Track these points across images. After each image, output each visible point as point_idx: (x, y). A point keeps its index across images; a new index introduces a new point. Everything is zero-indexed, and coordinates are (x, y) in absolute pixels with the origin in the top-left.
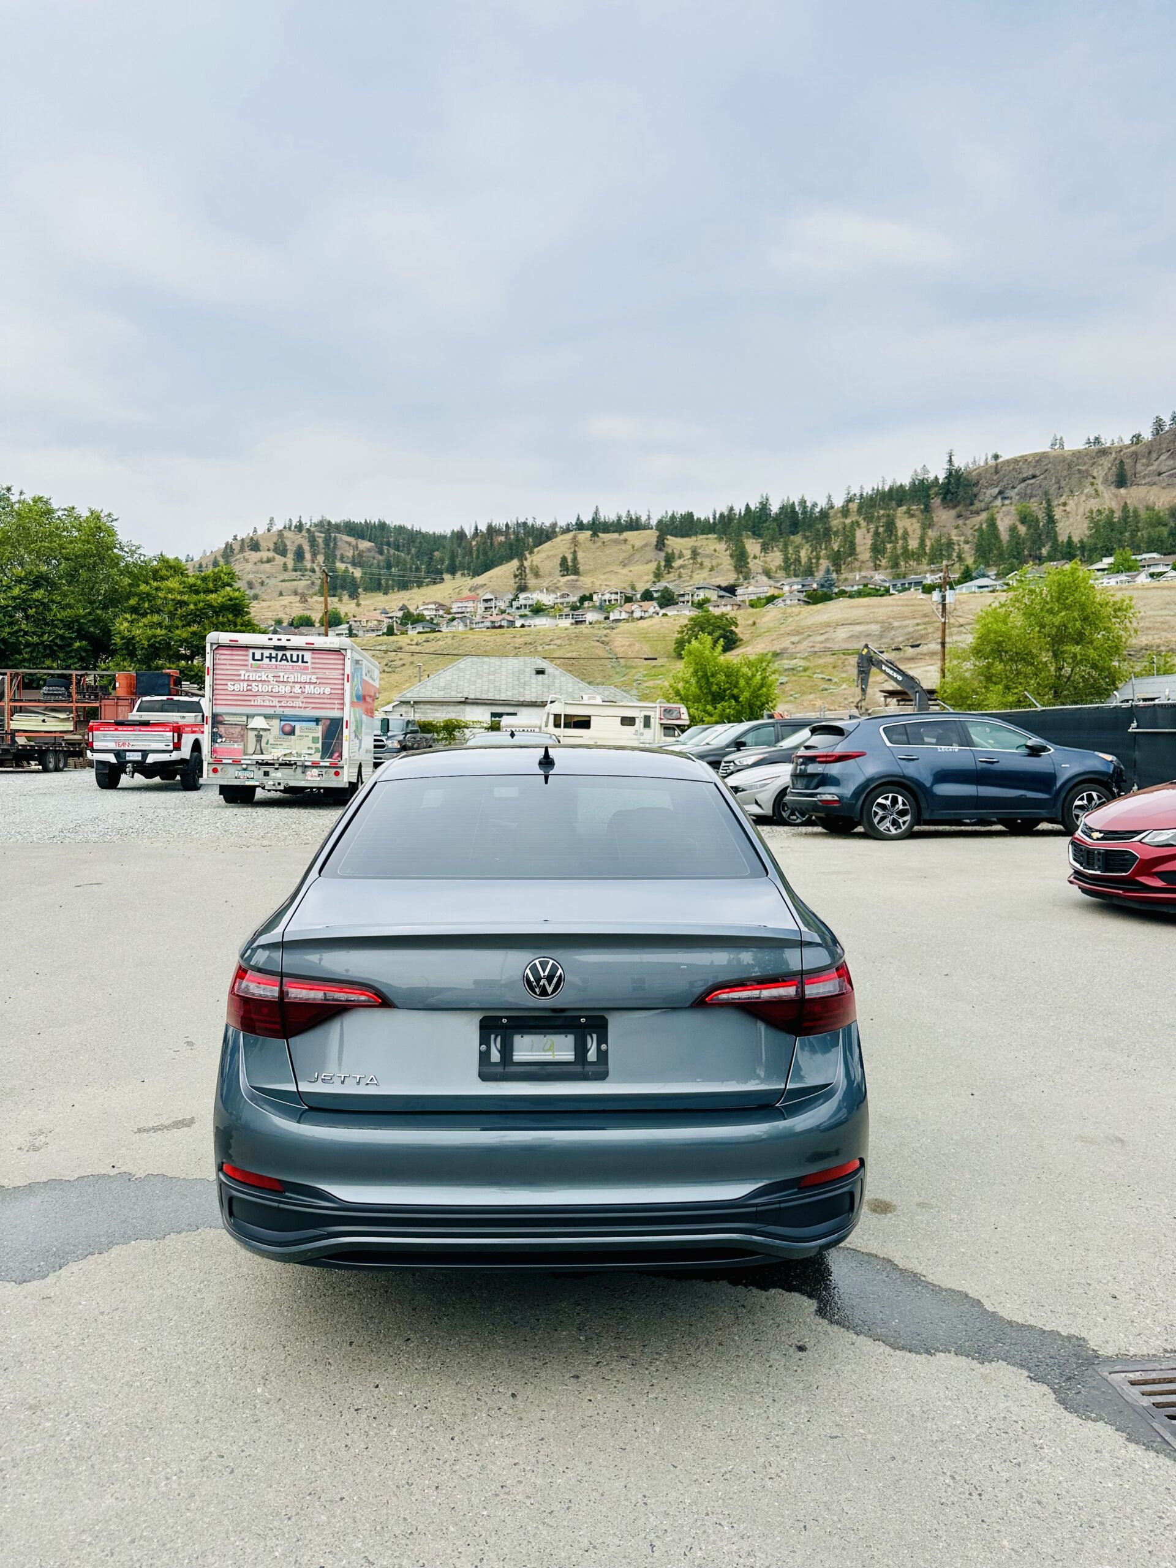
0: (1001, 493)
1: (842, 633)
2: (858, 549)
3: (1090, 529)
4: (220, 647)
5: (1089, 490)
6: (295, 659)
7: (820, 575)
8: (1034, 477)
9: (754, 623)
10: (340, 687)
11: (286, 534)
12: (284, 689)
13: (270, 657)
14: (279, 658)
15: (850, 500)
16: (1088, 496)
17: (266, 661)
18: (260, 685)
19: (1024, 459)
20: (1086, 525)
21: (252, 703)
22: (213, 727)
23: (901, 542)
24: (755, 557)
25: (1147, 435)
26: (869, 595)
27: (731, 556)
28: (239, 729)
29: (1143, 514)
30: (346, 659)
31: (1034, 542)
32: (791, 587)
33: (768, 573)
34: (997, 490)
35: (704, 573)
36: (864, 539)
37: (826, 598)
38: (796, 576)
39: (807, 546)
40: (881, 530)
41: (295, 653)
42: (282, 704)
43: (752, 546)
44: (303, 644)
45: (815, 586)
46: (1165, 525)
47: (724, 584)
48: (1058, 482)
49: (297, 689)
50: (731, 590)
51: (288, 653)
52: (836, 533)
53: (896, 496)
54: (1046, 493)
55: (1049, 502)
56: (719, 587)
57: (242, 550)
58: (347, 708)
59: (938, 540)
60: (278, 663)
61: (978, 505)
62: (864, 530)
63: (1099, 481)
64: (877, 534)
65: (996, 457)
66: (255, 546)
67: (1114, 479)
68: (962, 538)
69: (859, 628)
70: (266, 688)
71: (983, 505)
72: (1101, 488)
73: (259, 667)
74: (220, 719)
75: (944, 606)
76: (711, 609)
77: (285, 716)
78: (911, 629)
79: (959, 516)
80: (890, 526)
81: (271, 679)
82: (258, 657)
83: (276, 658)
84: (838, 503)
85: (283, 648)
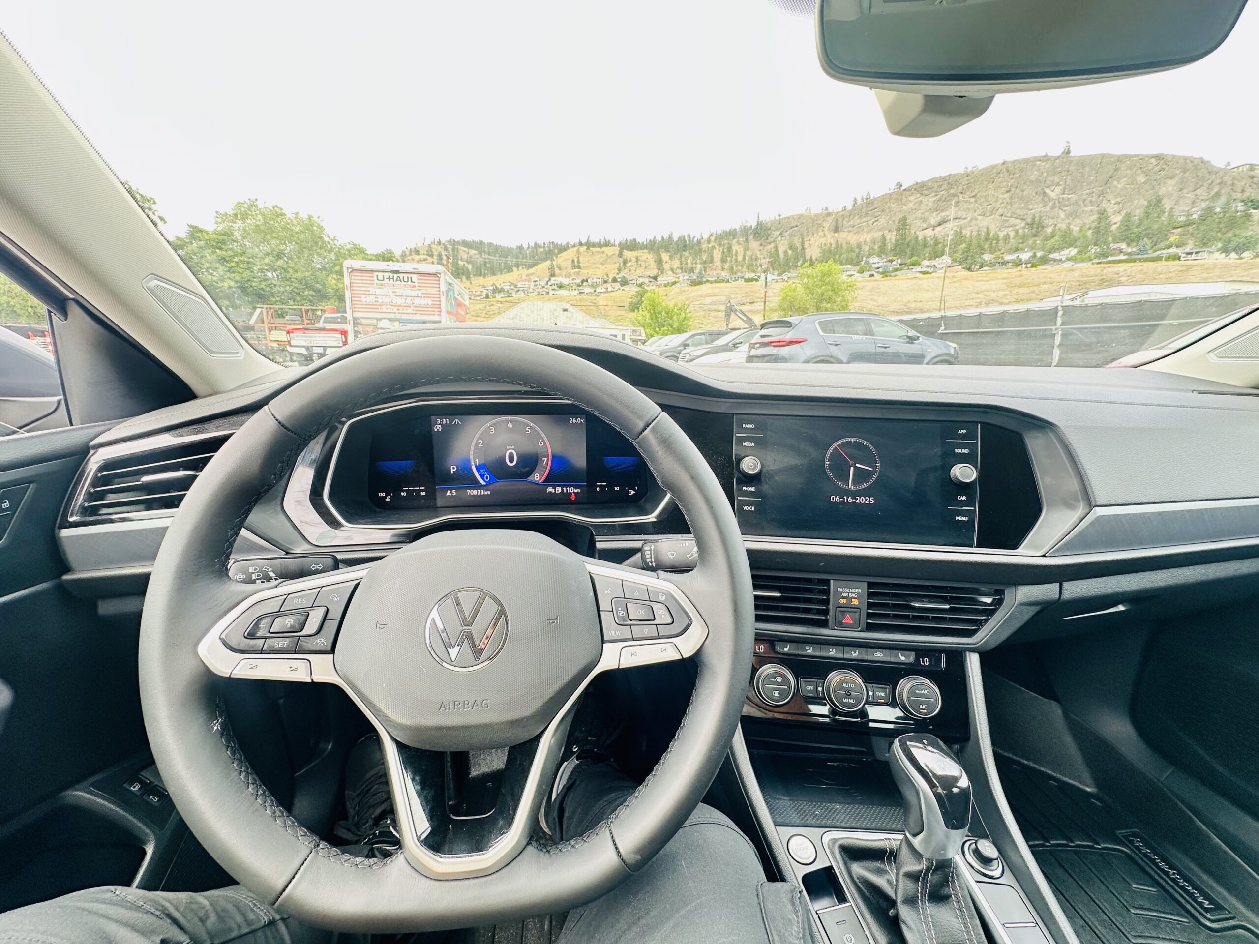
0: (781, 234)
1: (708, 300)
2: (715, 260)
3: (820, 253)
4: (354, 270)
5: (821, 233)
6: (406, 280)
7: (697, 271)
8: (797, 226)
9: (666, 295)
10: (438, 299)
11: (432, 246)
12: (400, 301)
13: (389, 278)
14: (395, 279)
15: (711, 235)
16: (821, 236)
17: (386, 281)
18: (384, 297)
19: (793, 217)
20: (818, 251)
21: (379, 310)
22: (354, 327)
23: (734, 257)
24: (666, 262)
25: (849, 207)
26: (720, 282)
27: (655, 261)
28: (372, 328)
29: (844, 246)
30: (441, 280)
31: (795, 259)
32: (684, 277)
33: (672, 270)
34: (779, 232)
35: (642, 270)
36: (717, 255)
37: (700, 283)
38: (686, 272)
39: (691, 258)
40: (725, 250)
41: (406, 276)
42: (401, 311)
43: (665, 257)
44: (411, 270)
45: (695, 277)
46: (854, 252)
47: (652, 276)
48: (807, 229)
49: (409, 301)
50: (655, 278)
51: (401, 276)
52: (705, 251)
53: (732, 234)
54: (802, 235)
55: (803, 239)
56: (649, 276)
57: (410, 255)
58: (443, 313)
59: (751, 257)
60: (395, 282)
61: (770, 240)
62: (717, 251)
63: (826, 229)
64: (723, 252)
65: (780, 215)
66: (417, 252)
67: (833, 228)
68: (762, 256)
69: (715, 298)
70: (387, 300)
71: (772, 240)
72: (827, 232)
73: (382, 285)
74: (359, 321)
75: (766, 282)
76: (646, 287)
77: (403, 319)
78: (739, 299)
79: (761, 245)
80: (730, 249)
81: (391, 293)
82: (380, 278)
83: (393, 278)
84: (706, 237)
85: (397, 272)
